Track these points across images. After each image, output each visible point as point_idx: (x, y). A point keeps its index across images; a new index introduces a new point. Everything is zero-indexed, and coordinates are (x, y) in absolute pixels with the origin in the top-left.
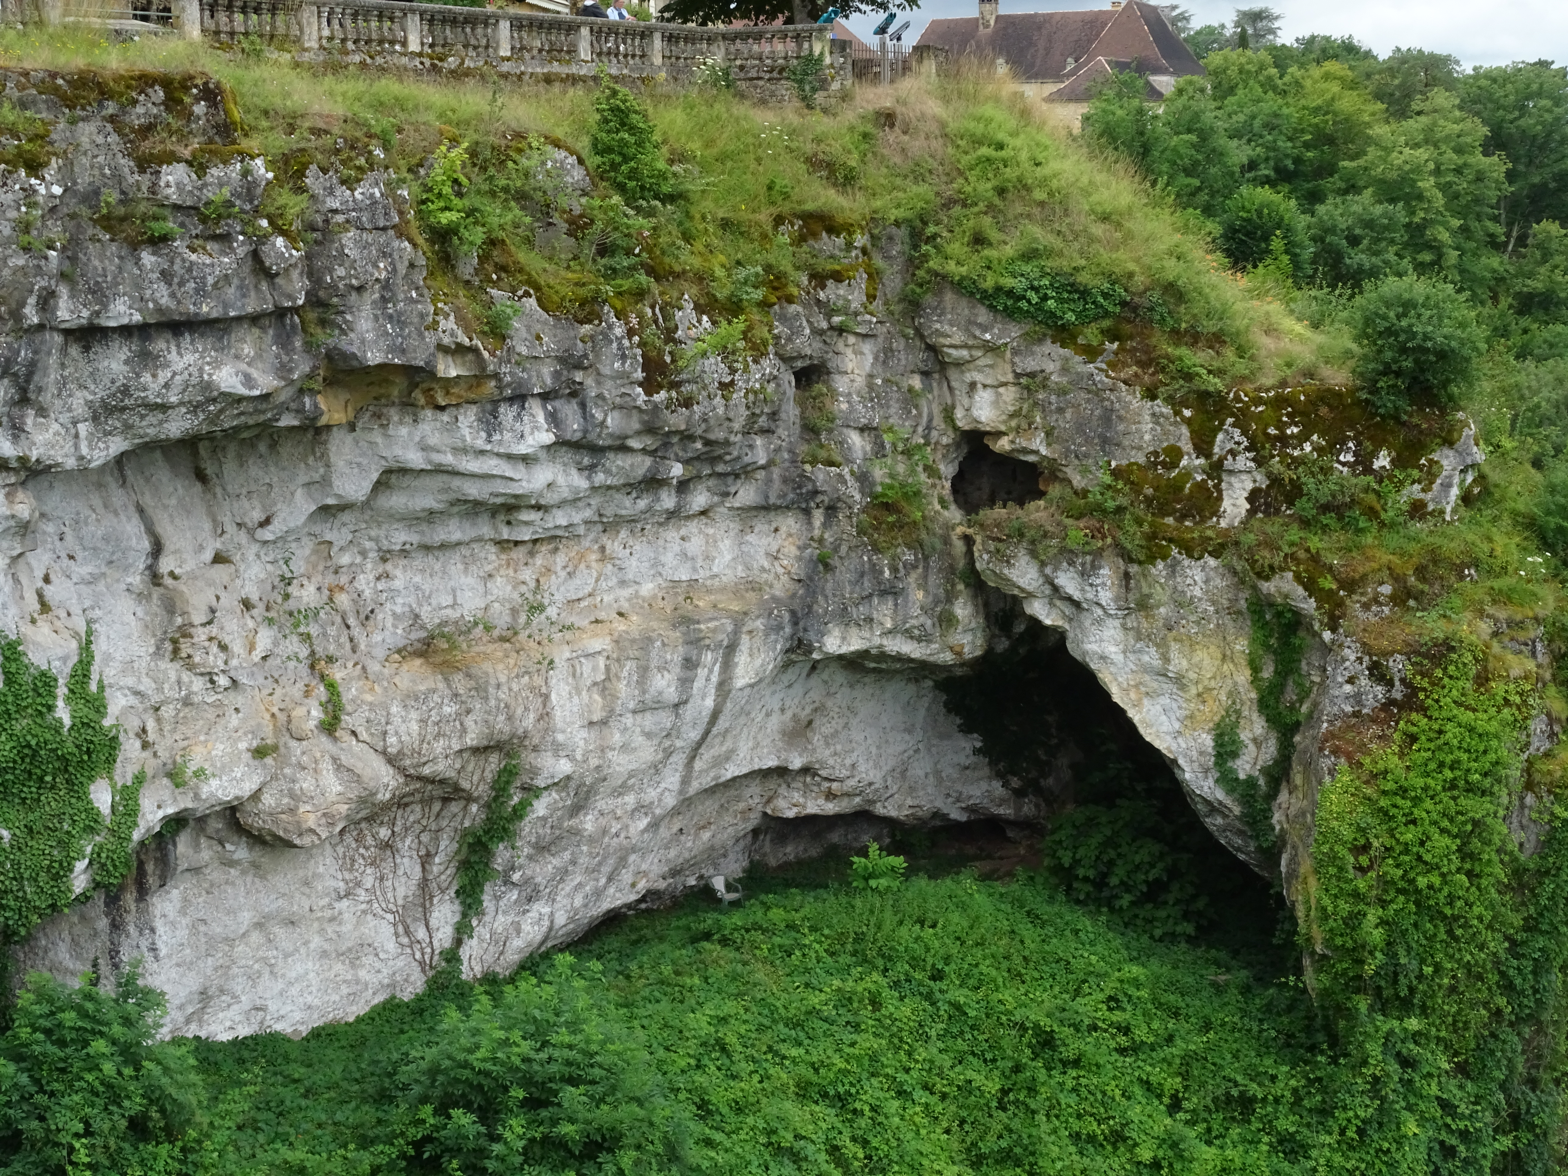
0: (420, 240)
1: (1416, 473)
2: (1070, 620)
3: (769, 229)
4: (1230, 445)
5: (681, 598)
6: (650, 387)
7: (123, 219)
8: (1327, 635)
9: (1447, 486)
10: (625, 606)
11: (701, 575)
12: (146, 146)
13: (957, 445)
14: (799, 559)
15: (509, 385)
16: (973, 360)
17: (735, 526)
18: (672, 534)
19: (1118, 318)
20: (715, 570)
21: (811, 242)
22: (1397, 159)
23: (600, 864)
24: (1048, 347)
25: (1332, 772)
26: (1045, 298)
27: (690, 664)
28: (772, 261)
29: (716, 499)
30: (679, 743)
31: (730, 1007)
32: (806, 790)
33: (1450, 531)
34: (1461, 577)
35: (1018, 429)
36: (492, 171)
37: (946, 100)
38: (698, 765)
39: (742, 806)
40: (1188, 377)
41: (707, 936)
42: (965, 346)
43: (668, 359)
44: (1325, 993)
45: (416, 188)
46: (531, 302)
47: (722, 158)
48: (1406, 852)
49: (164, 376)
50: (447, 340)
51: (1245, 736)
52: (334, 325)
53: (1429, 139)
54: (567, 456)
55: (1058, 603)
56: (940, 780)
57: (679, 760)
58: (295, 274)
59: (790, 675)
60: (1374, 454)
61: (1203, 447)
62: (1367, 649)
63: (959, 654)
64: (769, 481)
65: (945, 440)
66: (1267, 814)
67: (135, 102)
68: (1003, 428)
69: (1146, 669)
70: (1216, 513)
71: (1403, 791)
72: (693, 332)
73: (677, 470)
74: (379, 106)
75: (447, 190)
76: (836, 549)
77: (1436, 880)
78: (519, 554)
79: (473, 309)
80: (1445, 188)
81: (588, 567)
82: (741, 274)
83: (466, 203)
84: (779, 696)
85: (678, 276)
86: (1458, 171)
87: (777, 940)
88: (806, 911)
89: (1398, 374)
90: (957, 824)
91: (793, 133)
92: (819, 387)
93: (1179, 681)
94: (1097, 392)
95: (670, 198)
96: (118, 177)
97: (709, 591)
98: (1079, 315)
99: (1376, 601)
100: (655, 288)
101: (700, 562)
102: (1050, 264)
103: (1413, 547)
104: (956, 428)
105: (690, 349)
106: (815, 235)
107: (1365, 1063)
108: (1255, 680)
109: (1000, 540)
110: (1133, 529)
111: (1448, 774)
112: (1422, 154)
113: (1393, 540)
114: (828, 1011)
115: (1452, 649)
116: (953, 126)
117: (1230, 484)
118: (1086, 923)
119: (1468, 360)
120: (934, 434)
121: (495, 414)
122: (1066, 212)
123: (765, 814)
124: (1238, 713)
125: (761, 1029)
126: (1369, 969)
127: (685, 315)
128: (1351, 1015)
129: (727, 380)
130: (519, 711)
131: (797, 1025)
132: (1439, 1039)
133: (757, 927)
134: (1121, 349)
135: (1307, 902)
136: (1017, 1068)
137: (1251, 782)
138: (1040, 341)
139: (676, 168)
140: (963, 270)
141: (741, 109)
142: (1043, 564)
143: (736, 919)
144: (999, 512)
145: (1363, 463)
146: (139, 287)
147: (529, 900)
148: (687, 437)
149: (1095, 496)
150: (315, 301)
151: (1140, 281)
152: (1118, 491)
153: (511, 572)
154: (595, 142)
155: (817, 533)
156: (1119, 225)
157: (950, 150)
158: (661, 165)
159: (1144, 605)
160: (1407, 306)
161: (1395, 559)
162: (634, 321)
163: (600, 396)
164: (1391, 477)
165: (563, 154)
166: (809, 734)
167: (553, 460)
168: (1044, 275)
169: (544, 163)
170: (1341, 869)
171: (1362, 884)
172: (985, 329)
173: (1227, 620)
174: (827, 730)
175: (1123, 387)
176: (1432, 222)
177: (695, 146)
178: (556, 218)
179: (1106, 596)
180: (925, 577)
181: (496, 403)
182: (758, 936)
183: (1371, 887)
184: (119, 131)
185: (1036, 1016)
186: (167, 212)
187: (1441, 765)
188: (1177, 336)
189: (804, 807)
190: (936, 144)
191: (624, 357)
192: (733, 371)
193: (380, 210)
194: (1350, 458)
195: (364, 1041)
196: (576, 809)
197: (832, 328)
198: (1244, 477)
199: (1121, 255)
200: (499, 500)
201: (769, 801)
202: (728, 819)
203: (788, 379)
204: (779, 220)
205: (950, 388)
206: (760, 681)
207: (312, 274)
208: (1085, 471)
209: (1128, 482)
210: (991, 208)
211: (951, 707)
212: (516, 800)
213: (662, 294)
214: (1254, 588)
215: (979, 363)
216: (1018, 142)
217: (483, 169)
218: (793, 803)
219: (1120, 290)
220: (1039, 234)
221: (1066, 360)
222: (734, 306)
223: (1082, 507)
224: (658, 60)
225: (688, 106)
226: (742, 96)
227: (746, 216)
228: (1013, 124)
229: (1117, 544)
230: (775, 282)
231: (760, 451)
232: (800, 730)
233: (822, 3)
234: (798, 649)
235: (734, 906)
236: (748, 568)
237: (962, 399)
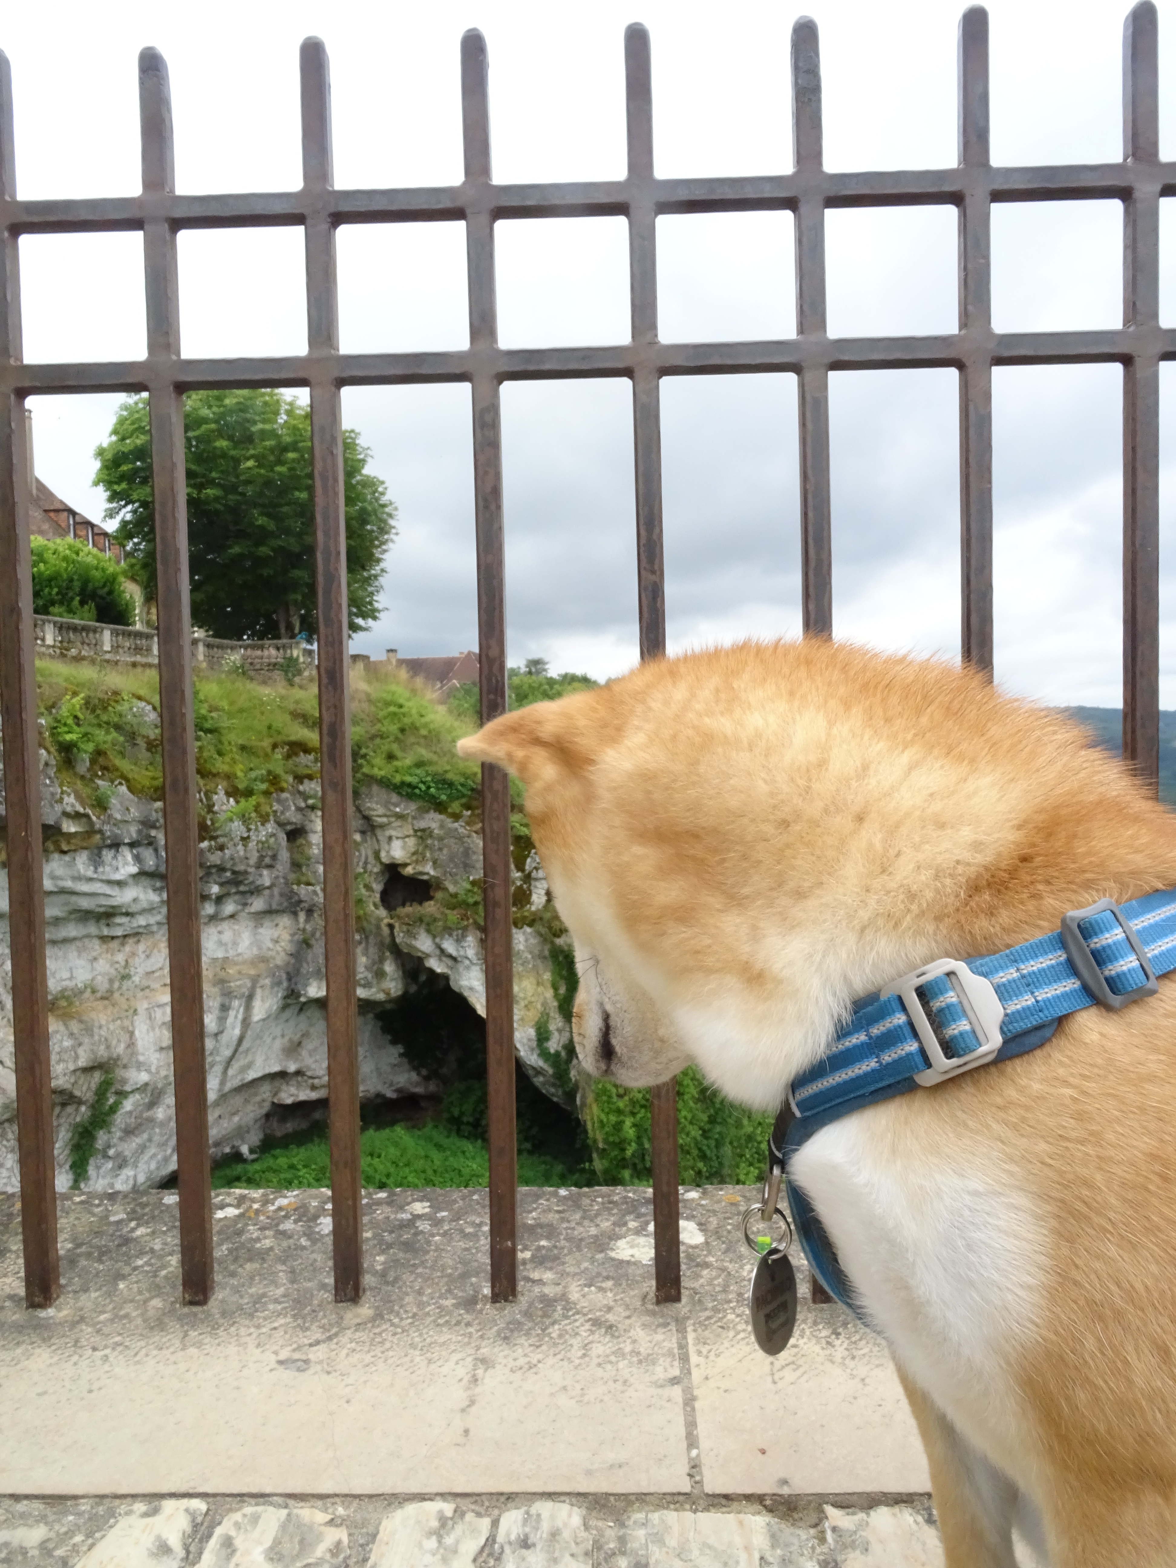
2: (452, 968)
3: (269, 750)
4: (534, 865)
5: (218, 969)
11: (231, 953)
13: (382, 872)
14: (291, 941)
15: (109, 837)
16: (390, 823)
17: (251, 924)
19: (470, 797)
20: (240, 951)
21: (294, 758)
23: (167, 1140)
24: (433, 815)
26: (429, 787)
27: (224, 1008)
28: (272, 768)
29: (240, 907)
30: (218, 1059)
32: (299, 1086)
35: (417, 862)
36: (98, 712)
37: (369, 682)
38: (230, 1072)
39: (258, 1099)
42: (385, 816)
43: (209, 823)
45: (50, 719)
46: (123, 789)
47: (241, 711)
50: (69, 809)
51: (552, 1027)
54: (146, 881)
55: (444, 959)
56: (380, 1074)
57: (218, 1069)
59: (288, 1013)
61: (519, 866)
63: (388, 994)
64: (272, 896)
65: (376, 870)
66: (567, 1072)
68: (408, 861)
70: (529, 902)
72: (224, 807)
73: (215, 889)
75: (70, 721)
76: (313, 934)
78: (115, 944)
79: (86, 791)
81: (159, 951)
82: (253, 775)
83: (82, 729)
84: (280, 1027)
85: (215, 775)
87: (282, 1176)
88: (301, 1156)
90: (391, 1101)
91: (282, 698)
92: (301, 841)
94: (460, 839)
95: (211, 731)
97: (236, 964)
98: (449, 796)
100: (202, 783)
101: (230, 946)
102: (430, 769)
104: (381, 863)
105: (222, 817)
106: (297, 754)
108: (556, 995)
109: (409, 924)
116: (374, 696)
117: (536, 887)
120: (369, 867)
121: (99, 855)
122: (439, 741)
123: (273, 1103)
124: (548, 1014)
126: (629, 1153)
127: (219, 797)
129: (245, 835)
130: (114, 1042)
133: (269, 1169)
134: (472, 814)
135: (592, 1119)
137: (557, 1054)
138: (427, 811)
139: (214, 714)
140: (382, 773)
141: (250, 686)
142: (434, 937)
143: (257, 1166)
144: (408, 909)
147: (120, 1167)
148: (221, 869)
149: (462, 897)
152: (475, 893)
153: (109, 956)
155: (301, 926)
157: (373, 709)
158: (205, 712)
165: (144, 704)
166: (299, 1050)
167: (137, 884)
168: (428, 774)
169: (131, 709)
170: (610, 1097)
172: (396, 805)
173: (539, 962)
174: (310, 1047)
175: (474, 835)
177: (225, 704)
178: (139, 741)
179: (471, 953)
180: (366, 949)
181: (100, 849)
183: (626, 1106)
189: (297, 1096)
190: (365, 705)
192: (249, 830)
196: (152, 1105)
197: (308, 807)
198: (543, 881)
200: (102, 910)
201: (275, 1094)
202: (250, 1108)
203: (283, 837)
204: (275, 746)
205: (378, 841)
206: (268, 1017)
208: (456, 883)
209: (480, 887)
210: (397, 739)
211: (385, 1029)
212: (111, 1101)
213: (205, 785)
214: (552, 943)
215: (394, 825)
216: (410, 704)
217: (93, 711)
218: (290, 1095)
219: (470, 782)
220: (424, 753)
221: (442, 821)
222: (248, 793)
223: (454, 903)
224: (201, 657)
225: (220, 682)
226: (252, 679)
227: (254, 743)
228: (407, 694)
229: (476, 923)
230: (274, 780)
231: (266, 878)
232: (293, 1049)
233: (297, 630)
234: (292, 994)
235: (254, 1161)
236: (260, 948)
237: (384, 846)
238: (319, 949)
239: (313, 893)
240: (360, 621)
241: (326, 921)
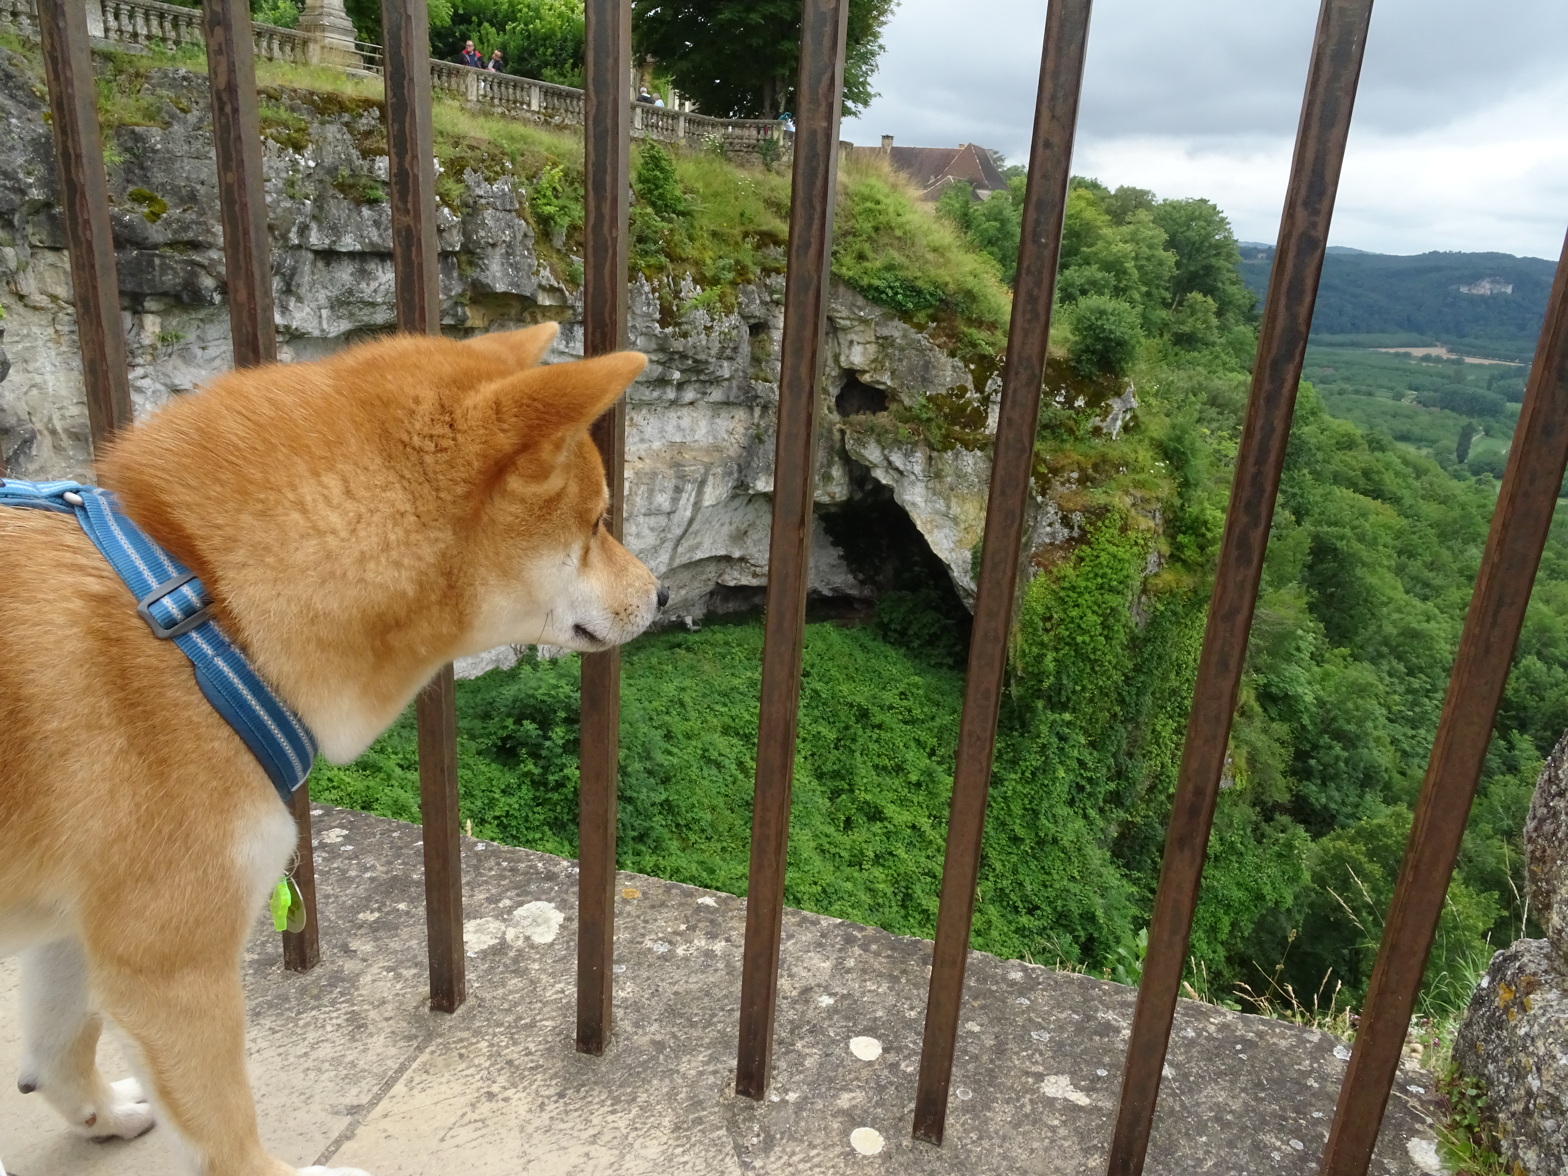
0: (531, 221)
1: (1098, 411)
2: (897, 481)
3: (739, 239)
4: (994, 387)
5: (675, 452)
6: (663, 323)
7: (351, 186)
8: (1039, 499)
9: (1115, 420)
10: (643, 454)
11: (688, 439)
12: (367, 143)
13: (840, 377)
14: (745, 435)
15: (580, 314)
16: (853, 327)
17: (709, 413)
18: (672, 414)
19: (938, 309)
20: (696, 438)
21: (764, 249)
22: (1114, 249)
24: (896, 322)
25: (1035, 575)
26: (896, 293)
27: (678, 490)
28: (740, 258)
29: (699, 396)
30: (669, 536)
31: (687, 683)
32: (742, 572)
33: (1115, 445)
34: (1118, 472)
35: (875, 370)
36: (576, 185)
37: (850, 174)
38: (680, 550)
39: (704, 577)
40: (974, 345)
41: (679, 646)
42: (849, 318)
43: (675, 308)
44: (1021, 698)
45: (530, 189)
47: (716, 195)
48: (1072, 622)
49: (374, 285)
50: (544, 282)
52: (477, 265)
53: (1133, 239)
55: (891, 471)
57: (669, 545)
58: (455, 232)
59: (736, 503)
60: (1075, 398)
61: (979, 387)
62: (1061, 508)
63: (833, 498)
64: (730, 388)
65: (833, 373)
67: (361, 116)
68: (867, 368)
69: (937, 512)
70: (983, 425)
71: (1073, 588)
72: (691, 294)
73: (677, 375)
74: (512, 139)
75: (549, 193)
76: (766, 431)
77: (1087, 639)
79: (561, 266)
80: (1140, 268)
82: (721, 263)
83: (560, 202)
84: (729, 515)
85: (683, 260)
86: (1148, 259)
87: (718, 650)
88: (736, 635)
89: (1093, 352)
90: (827, 598)
91: (758, 184)
92: (762, 336)
93: (955, 520)
94: (921, 351)
95: (683, 214)
96: (349, 161)
97: (692, 449)
98: (915, 305)
99: (1068, 481)
100: (670, 266)
101: (688, 432)
102: (900, 274)
103: (1092, 452)
104: (840, 367)
105: (688, 304)
106: (766, 245)
107: (1039, 737)
109: (860, 433)
110: (936, 431)
111: (1100, 580)
112: (1129, 247)
113: (1082, 448)
114: (743, 689)
115: (1108, 511)
116: (852, 188)
117: (993, 409)
118: (892, 653)
119: (1134, 347)
120: (828, 370)
121: (571, 330)
122: (913, 244)
123: (718, 583)
125: (704, 695)
126: (1046, 684)
127: (687, 284)
128: (1033, 710)
129: (709, 324)
131: (726, 695)
132: (1081, 728)
133: (706, 642)
134: (938, 327)
135: (1015, 647)
136: (847, 728)
138: (892, 319)
139: (688, 196)
140: (851, 273)
141: (729, 168)
142: (883, 448)
143: (697, 638)
144: (861, 417)
145: (1069, 402)
146: (360, 229)
148: (684, 356)
149: (916, 411)
150: (467, 249)
151: (952, 287)
152: (929, 409)
154: (640, 175)
155: (756, 421)
156: (943, 255)
157: (849, 203)
158: (678, 193)
159: (938, 475)
160: (1102, 313)
161: (1082, 459)
162: (656, 283)
163: (634, 326)
164: (1084, 412)
166: (745, 538)
168: (897, 280)
170: (1035, 629)
171: (1046, 639)
172: (861, 309)
173: (985, 487)
174: (756, 537)
175: (937, 349)
176: (1131, 287)
177: (699, 186)
179: (918, 469)
181: (572, 324)
182: (707, 647)
183: (1051, 640)
184: (351, 132)
185: (860, 699)
186: (378, 185)
187: (1096, 575)
188: (970, 322)
189: (740, 580)
190: (844, 199)
191: (649, 305)
192: (713, 320)
193: (508, 199)
194: (1062, 399)
195: (479, 690)
197: (772, 301)
199: (942, 271)
201: (720, 575)
202: (696, 584)
203: (745, 330)
204: (746, 235)
205: (839, 344)
206: (718, 504)
207: (466, 234)
208: (911, 396)
209: (935, 404)
210: (869, 238)
211: (828, 531)
213: (674, 270)
215: (856, 329)
216: (888, 201)
217: (572, 183)
218: (734, 578)
219: (940, 292)
220: (896, 256)
221: (906, 330)
222: (715, 281)
223: (908, 417)
224: (681, 133)
225: (698, 162)
226: (730, 160)
227: (727, 230)
228: (887, 190)
229: (926, 439)
230: (741, 270)
231: (726, 369)
232: (740, 536)
233: (781, 110)
234: (741, 487)
235: (696, 632)
236: (715, 438)
237: (845, 350)
238: (770, 446)
239: (770, 390)
240: (850, 104)
241: (779, 419)
